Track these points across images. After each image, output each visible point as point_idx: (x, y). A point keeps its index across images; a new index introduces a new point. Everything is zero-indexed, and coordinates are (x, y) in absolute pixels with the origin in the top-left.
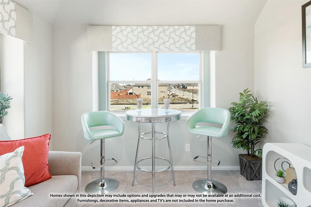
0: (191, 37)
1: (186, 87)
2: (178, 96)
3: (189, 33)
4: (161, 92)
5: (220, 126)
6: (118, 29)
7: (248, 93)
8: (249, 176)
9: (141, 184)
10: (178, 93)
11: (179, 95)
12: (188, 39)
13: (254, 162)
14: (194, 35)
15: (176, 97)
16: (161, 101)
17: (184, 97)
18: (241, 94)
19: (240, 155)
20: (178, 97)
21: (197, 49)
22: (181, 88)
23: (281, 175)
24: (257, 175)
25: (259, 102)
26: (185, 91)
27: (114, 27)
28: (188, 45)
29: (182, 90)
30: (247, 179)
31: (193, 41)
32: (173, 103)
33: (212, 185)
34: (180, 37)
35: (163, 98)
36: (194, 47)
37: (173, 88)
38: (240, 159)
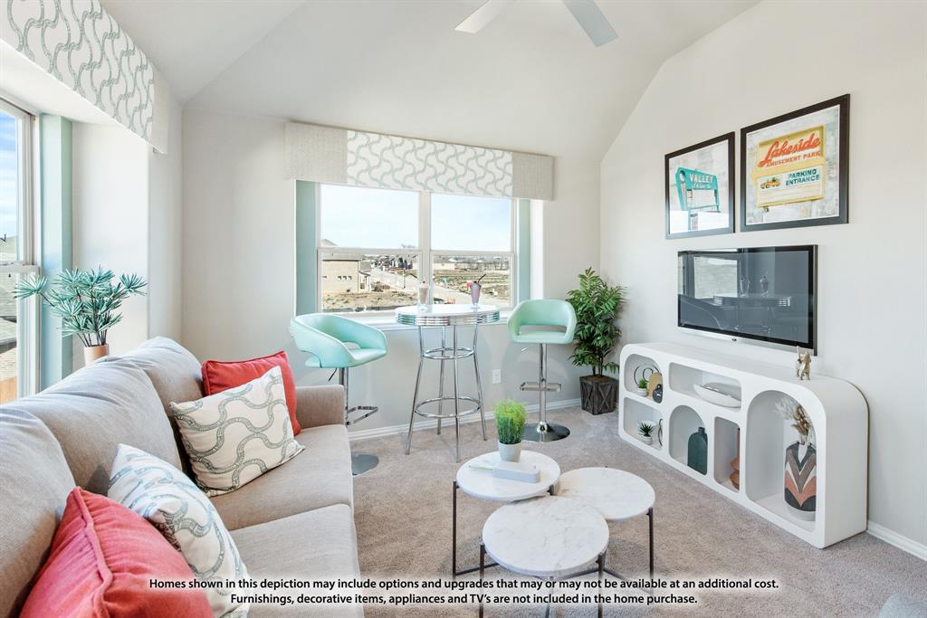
0: (504, 172)
1: (409, 264)
2: (388, 287)
3: (500, 163)
4: (340, 277)
5: (562, 329)
6: (362, 138)
7: (593, 275)
8: (596, 407)
9: (425, 449)
10: (389, 280)
11: (391, 286)
12: (499, 174)
13: (604, 384)
14: (510, 169)
15: (385, 291)
16: (341, 303)
17: (405, 291)
18: (582, 277)
19: (582, 378)
20: (391, 290)
21: (515, 194)
22: (397, 266)
23: (643, 385)
24: (607, 404)
25: (609, 289)
26: (407, 275)
27: (351, 134)
28: (500, 185)
29: (401, 274)
30: (593, 414)
31: (508, 179)
32: (378, 308)
33: (546, 426)
34: (486, 170)
35: (345, 295)
36: (509, 190)
37: (373, 266)
38: (582, 383)
